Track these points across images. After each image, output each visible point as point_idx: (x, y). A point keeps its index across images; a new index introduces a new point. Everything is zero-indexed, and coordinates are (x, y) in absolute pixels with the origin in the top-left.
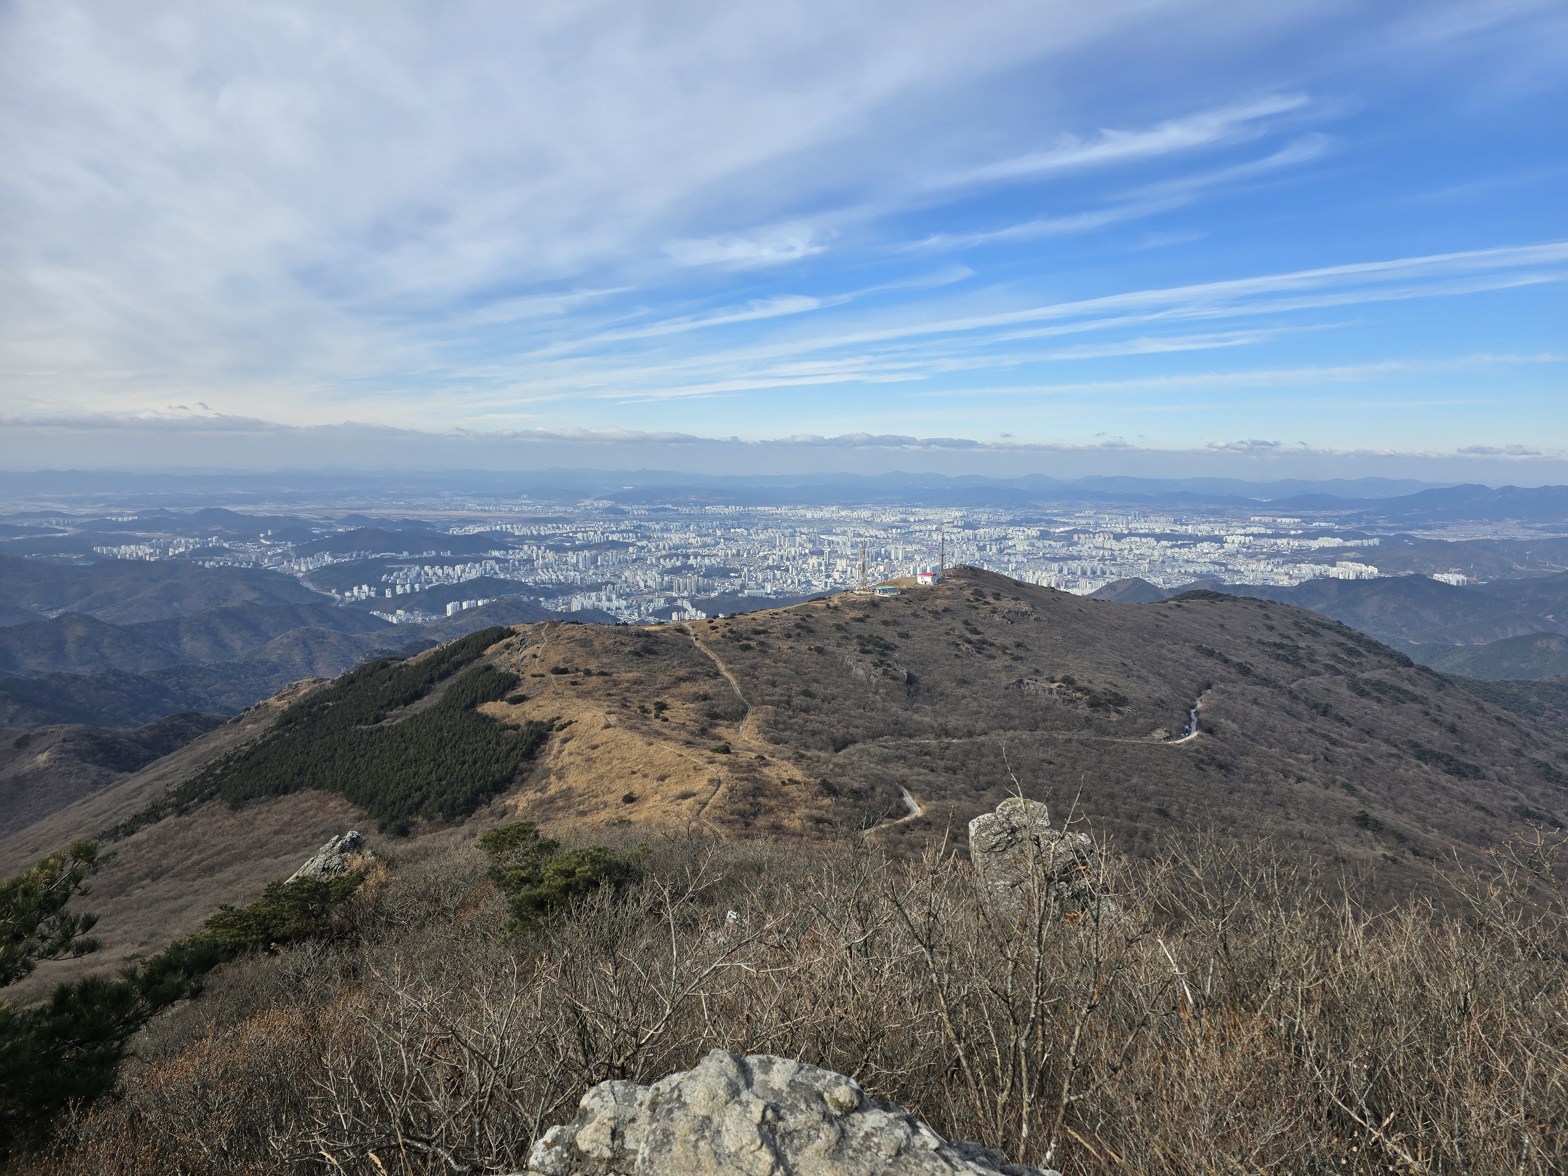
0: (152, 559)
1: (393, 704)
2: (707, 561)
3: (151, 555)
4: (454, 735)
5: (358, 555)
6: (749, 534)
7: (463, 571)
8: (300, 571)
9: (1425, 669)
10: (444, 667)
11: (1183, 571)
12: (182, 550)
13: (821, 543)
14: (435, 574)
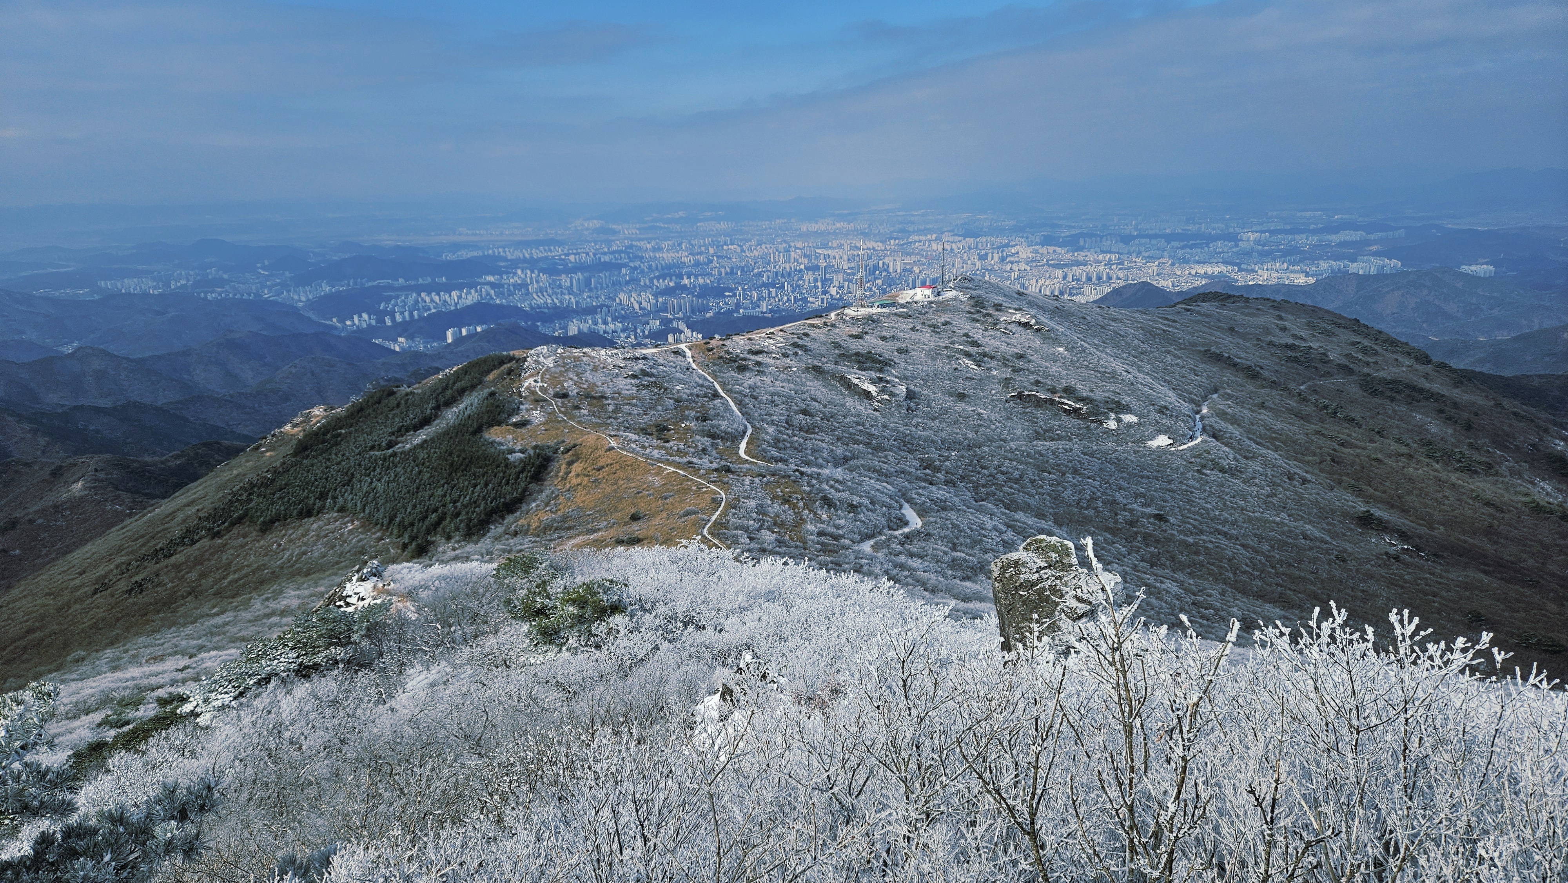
0: (156, 292)
1: (403, 430)
2: (701, 281)
3: (155, 288)
4: (464, 459)
5: (355, 283)
6: (743, 251)
7: (460, 297)
8: (300, 301)
9: (1442, 366)
10: (449, 393)
11: (1193, 272)
12: (183, 282)
13: (817, 258)
14: (432, 301)
